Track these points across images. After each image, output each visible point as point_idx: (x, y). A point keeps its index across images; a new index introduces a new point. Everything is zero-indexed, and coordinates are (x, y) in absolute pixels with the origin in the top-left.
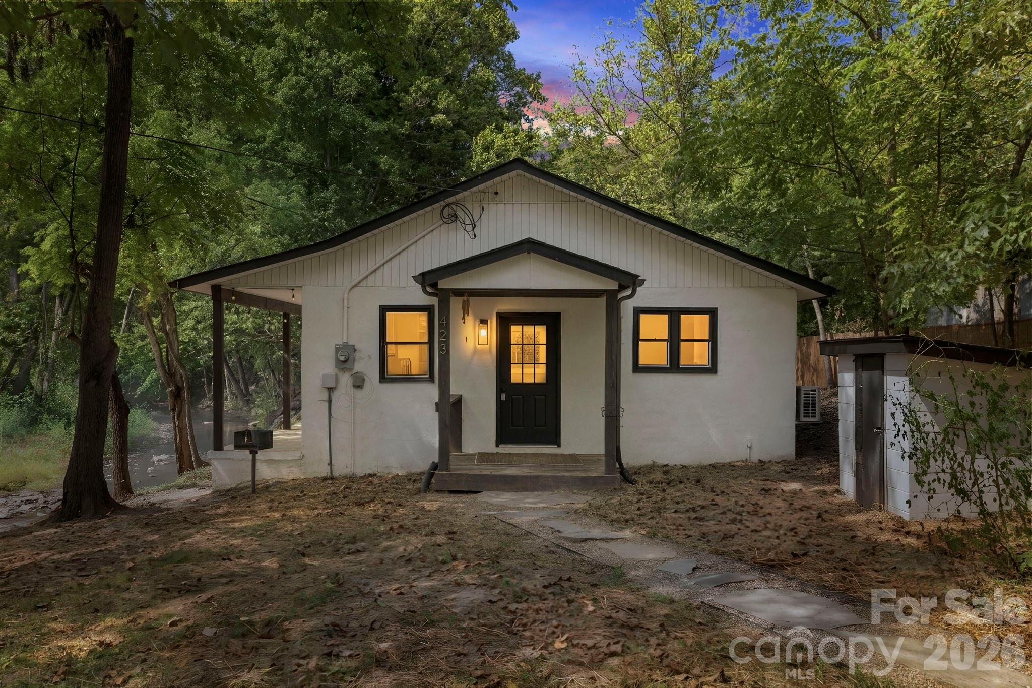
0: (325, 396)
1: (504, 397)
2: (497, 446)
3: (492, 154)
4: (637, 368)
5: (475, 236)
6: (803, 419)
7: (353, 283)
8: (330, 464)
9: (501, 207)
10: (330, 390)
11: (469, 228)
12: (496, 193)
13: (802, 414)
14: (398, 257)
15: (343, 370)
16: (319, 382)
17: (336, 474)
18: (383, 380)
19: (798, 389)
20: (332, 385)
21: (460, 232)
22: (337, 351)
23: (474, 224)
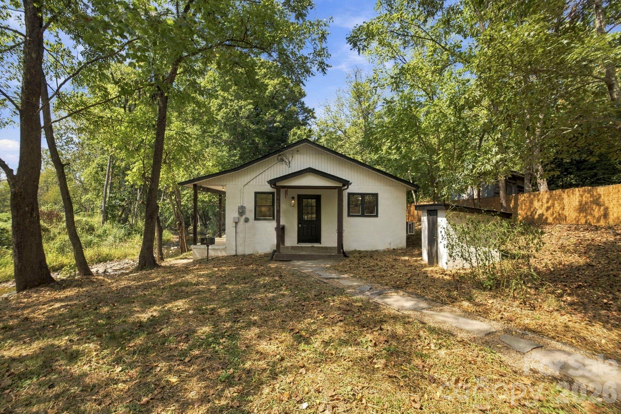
0: (234, 225)
1: (300, 226)
2: (298, 243)
3: (296, 137)
4: (349, 215)
5: (290, 167)
6: (409, 234)
7: (245, 184)
8: (236, 251)
9: (299, 156)
10: (236, 223)
11: (288, 164)
12: (298, 151)
13: (408, 232)
14: (261, 174)
15: (241, 216)
16: (232, 220)
17: (238, 254)
18: (256, 219)
19: (407, 223)
20: (237, 221)
21: (284, 165)
22: (239, 208)
23: (289, 162)
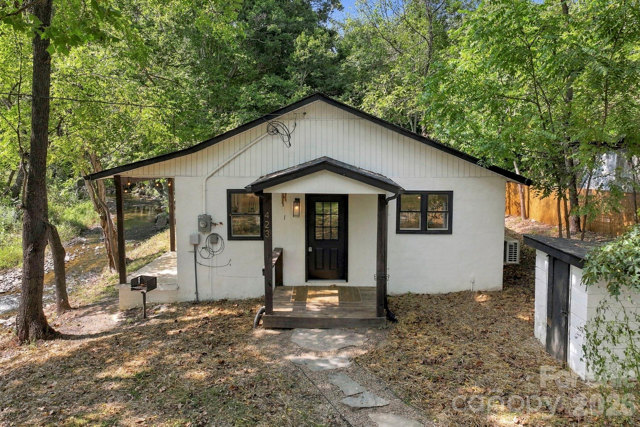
0: (192, 249)
1: (310, 250)
2: (306, 281)
4: (398, 231)
5: (290, 145)
6: (508, 262)
7: (209, 175)
8: (197, 293)
9: (308, 122)
10: (196, 246)
11: (286, 138)
12: (305, 113)
13: (507, 259)
14: (239, 157)
15: (204, 232)
16: (188, 240)
17: (201, 299)
18: (230, 238)
19: (505, 243)
20: (197, 243)
21: (280, 141)
22: (200, 220)
23: (289, 136)
